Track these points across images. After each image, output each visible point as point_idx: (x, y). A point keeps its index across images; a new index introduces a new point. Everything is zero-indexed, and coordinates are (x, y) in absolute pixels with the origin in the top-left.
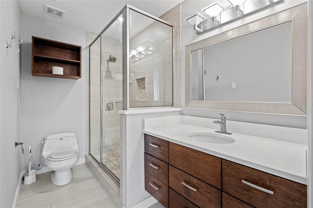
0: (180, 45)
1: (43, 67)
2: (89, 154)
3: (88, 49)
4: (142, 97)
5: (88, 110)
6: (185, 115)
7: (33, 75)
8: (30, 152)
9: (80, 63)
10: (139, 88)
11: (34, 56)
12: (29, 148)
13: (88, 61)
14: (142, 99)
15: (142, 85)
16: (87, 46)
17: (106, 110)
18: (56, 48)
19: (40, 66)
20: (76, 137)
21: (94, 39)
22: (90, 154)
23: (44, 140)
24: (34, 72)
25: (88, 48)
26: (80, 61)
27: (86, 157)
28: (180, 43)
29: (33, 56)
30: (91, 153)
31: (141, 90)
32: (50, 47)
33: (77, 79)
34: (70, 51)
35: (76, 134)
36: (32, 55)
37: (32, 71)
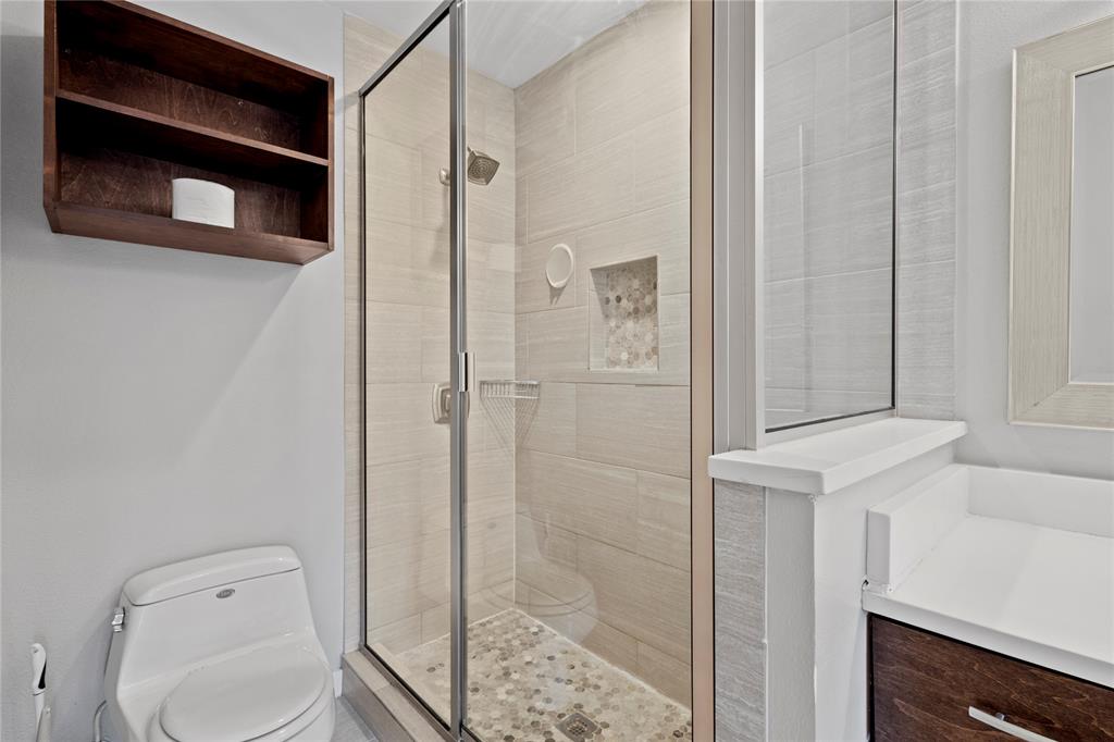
0: (954, 53)
1: (114, 186)
2: (360, 650)
3: (355, 109)
4: (624, 356)
5: (355, 426)
6: (995, 465)
7: (57, 228)
8: (42, 685)
9: (326, 168)
10: (601, 316)
11: (61, 103)
12: (31, 660)
13: (356, 173)
14: (618, 369)
15: (619, 299)
16: (348, 92)
17: (439, 422)
18: (191, 85)
19: (94, 177)
20: (306, 574)
21: (384, 61)
22: (366, 649)
23: (124, 603)
24: (58, 197)
25: (353, 104)
26: (326, 158)
27: (344, 665)
28: (952, 42)
29: (52, 101)
30: (368, 643)
31: (613, 323)
32: (156, 75)
33: (302, 264)
34: (261, 109)
35: (302, 561)
36: (47, 91)
37: (46, 191)
